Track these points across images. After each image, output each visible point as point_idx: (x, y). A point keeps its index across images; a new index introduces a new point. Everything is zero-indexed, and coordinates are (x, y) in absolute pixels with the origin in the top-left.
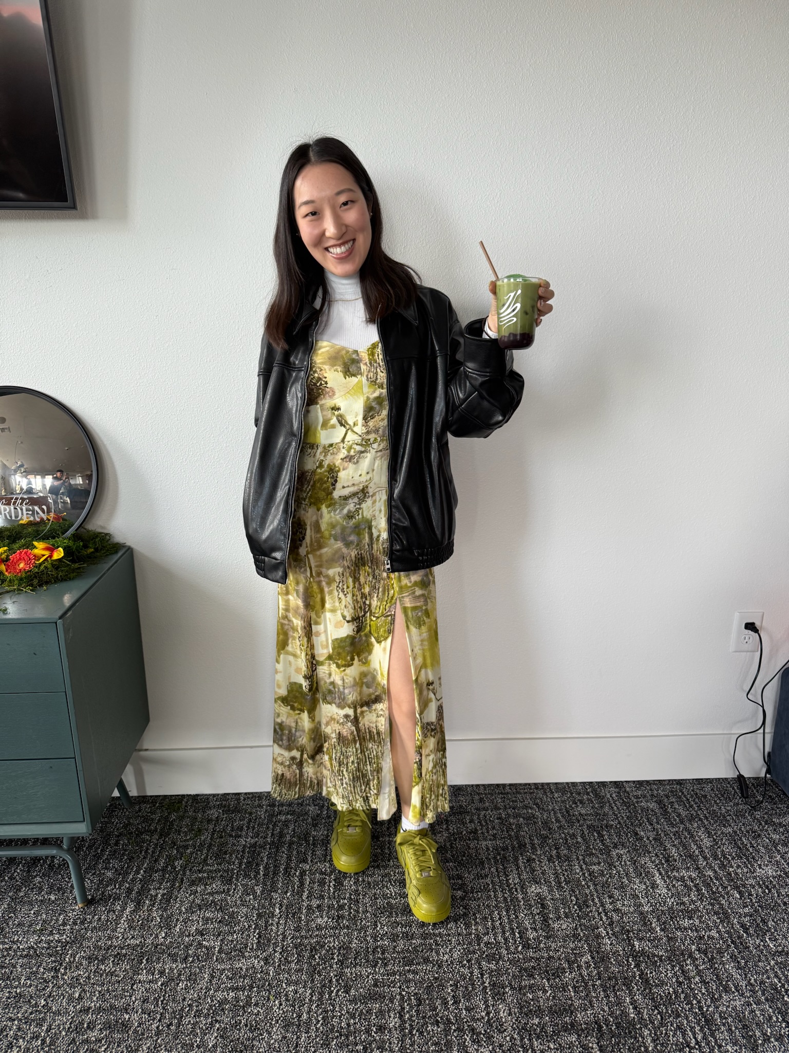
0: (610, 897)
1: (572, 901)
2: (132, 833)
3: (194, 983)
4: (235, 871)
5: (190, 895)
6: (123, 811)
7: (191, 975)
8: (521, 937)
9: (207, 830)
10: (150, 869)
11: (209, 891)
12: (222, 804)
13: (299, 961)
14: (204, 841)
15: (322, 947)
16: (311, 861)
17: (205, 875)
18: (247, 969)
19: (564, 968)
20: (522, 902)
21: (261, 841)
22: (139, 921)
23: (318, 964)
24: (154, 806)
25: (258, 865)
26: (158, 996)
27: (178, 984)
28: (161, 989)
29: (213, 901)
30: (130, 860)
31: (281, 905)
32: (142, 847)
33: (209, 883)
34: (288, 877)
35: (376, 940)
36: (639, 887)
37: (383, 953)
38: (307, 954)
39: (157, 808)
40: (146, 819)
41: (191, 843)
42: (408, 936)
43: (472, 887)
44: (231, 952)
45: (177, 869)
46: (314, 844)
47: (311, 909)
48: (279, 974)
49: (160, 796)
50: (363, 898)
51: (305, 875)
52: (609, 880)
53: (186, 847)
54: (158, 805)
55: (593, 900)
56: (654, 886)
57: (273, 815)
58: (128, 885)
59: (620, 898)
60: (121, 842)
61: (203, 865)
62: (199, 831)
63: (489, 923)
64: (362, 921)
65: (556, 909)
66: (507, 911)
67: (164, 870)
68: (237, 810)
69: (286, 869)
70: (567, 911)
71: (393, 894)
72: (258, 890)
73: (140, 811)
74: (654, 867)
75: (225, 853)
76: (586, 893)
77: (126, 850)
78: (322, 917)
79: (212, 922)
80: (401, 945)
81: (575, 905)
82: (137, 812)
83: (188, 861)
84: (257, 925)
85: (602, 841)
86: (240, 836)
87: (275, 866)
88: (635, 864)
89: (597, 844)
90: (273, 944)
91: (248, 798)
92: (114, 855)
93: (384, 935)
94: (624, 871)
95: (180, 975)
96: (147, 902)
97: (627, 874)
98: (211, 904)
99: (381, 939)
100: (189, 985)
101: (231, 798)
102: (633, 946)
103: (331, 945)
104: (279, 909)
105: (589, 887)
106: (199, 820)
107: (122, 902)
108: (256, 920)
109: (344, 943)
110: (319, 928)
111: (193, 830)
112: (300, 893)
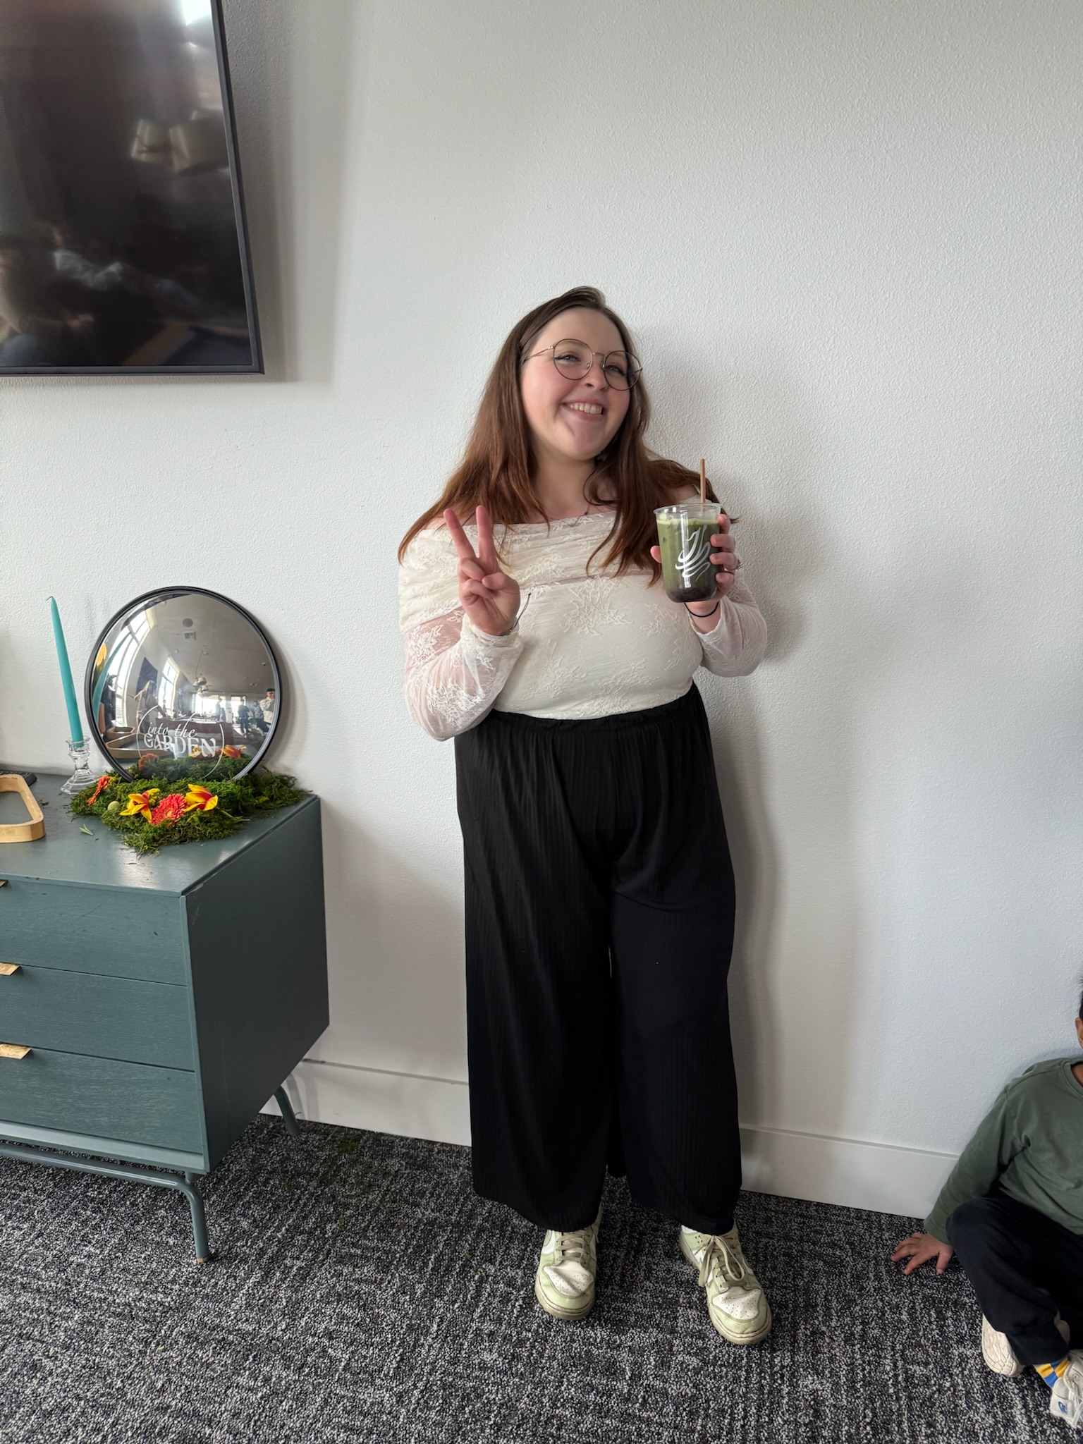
0: (929, 1425)
1: (865, 1417)
2: (287, 1172)
3: (302, 1405)
4: (398, 1255)
5: (332, 1277)
6: (286, 1138)
7: (300, 1393)
9: (379, 1186)
10: (295, 1228)
11: (357, 1276)
12: (408, 1153)
13: (442, 1410)
14: (371, 1202)
15: (479, 1396)
16: (501, 1262)
17: (359, 1252)
18: (372, 1404)
20: (786, 1400)
21: (442, 1218)
22: (260, 1299)
23: (466, 1422)
24: (325, 1139)
25: (429, 1252)
26: (253, 1412)
27: (282, 1402)
28: (260, 1404)
29: (358, 1293)
30: (275, 1209)
31: (442, 1320)
32: (294, 1194)
33: (359, 1265)
34: (463, 1279)
35: (554, 1406)
36: (983, 1419)
37: (559, 1429)
38: (455, 1403)
39: (327, 1143)
40: (310, 1156)
41: (354, 1201)
42: (600, 1411)
43: (715, 1357)
44: (359, 1373)
45: (326, 1236)
46: (511, 1238)
47: (480, 1335)
48: (411, 1422)
49: (336, 1126)
50: (554, 1336)
51: (486, 1282)
52: (936, 1396)
53: (346, 1206)
54: (329, 1138)
55: (900, 1424)
56: (1009, 1423)
58: (261, 1245)
59: (945, 1431)
60: (271, 1182)
61: (360, 1237)
62: (368, 1186)
63: (726, 1421)
64: (543, 1371)
65: (836, 1423)
66: (759, 1409)
67: (310, 1233)
68: (424, 1166)
69: (464, 1266)
70: (853, 1431)
71: (598, 1340)
72: (419, 1289)
73: (305, 1142)
74: (1016, 1391)
75: (393, 1226)
76: (891, 1410)
77: (273, 1194)
78: (491, 1351)
79: (348, 1323)
81: (868, 1424)
82: (302, 1144)
83: (343, 1228)
84: (402, 1342)
85: (942, 1327)
86: (417, 1205)
87: (451, 1259)
88: (985, 1379)
89: (933, 1330)
90: (417, 1375)
91: (444, 1151)
92: (258, 1198)
93: (567, 1400)
94: (965, 1386)
95: (287, 1389)
96: (278, 1274)
97: (968, 1393)
98: (354, 1296)
99: (563, 1405)
100: (294, 1406)
101: (423, 1147)
103: (492, 1397)
104: (439, 1326)
105: (898, 1399)
106: (374, 1170)
107: (248, 1267)
108: (404, 1334)
109: (510, 1400)
110: (483, 1366)
111: (362, 1183)
112: (472, 1308)
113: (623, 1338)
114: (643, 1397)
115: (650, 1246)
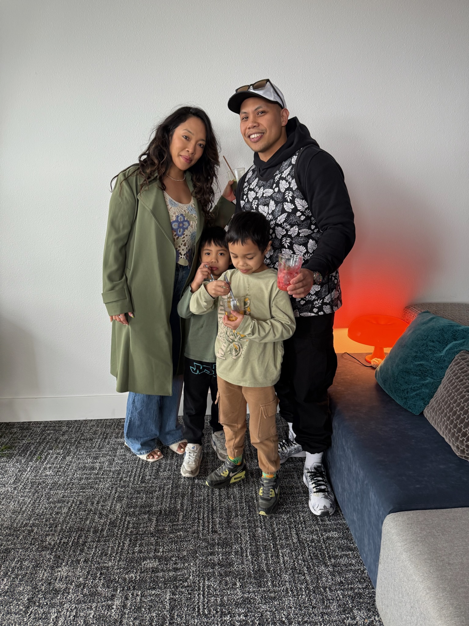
4: (15, 454)
8: (141, 479)
13: (31, 488)
15: (44, 483)
16: (55, 449)
19: (156, 490)
21: (33, 441)
23: (39, 489)
25: (27, 451)
34: (40, 456)
35: (71, 480)
37: (72, 485)
38: (35, 486)
42: (87, 479)
43: (128, 460)
47: (46, 468)
48: (19, 493)
50: (73, 464)
51: (49, 455)
57: (43, 431)
64: (68, 473)
66: (141, 469)
68: (27, 429)
69: (41, 452)
72: (23, 461)
78: (49, 471)
80: (83, 482)
84: (16, 475)
86: (24, 440)
87: (36, 451)
90: (21, 482)
91: (35, 424)
93: (76, 478)
99: (74, 480)
102: (195, 481)
103: (49, 482)
104: (30, 469)
109: (55, 481)
110: (46, 476)
112: (43, 462)
113: (97, 460)
114: (103, 473)
115: (110, 436)
